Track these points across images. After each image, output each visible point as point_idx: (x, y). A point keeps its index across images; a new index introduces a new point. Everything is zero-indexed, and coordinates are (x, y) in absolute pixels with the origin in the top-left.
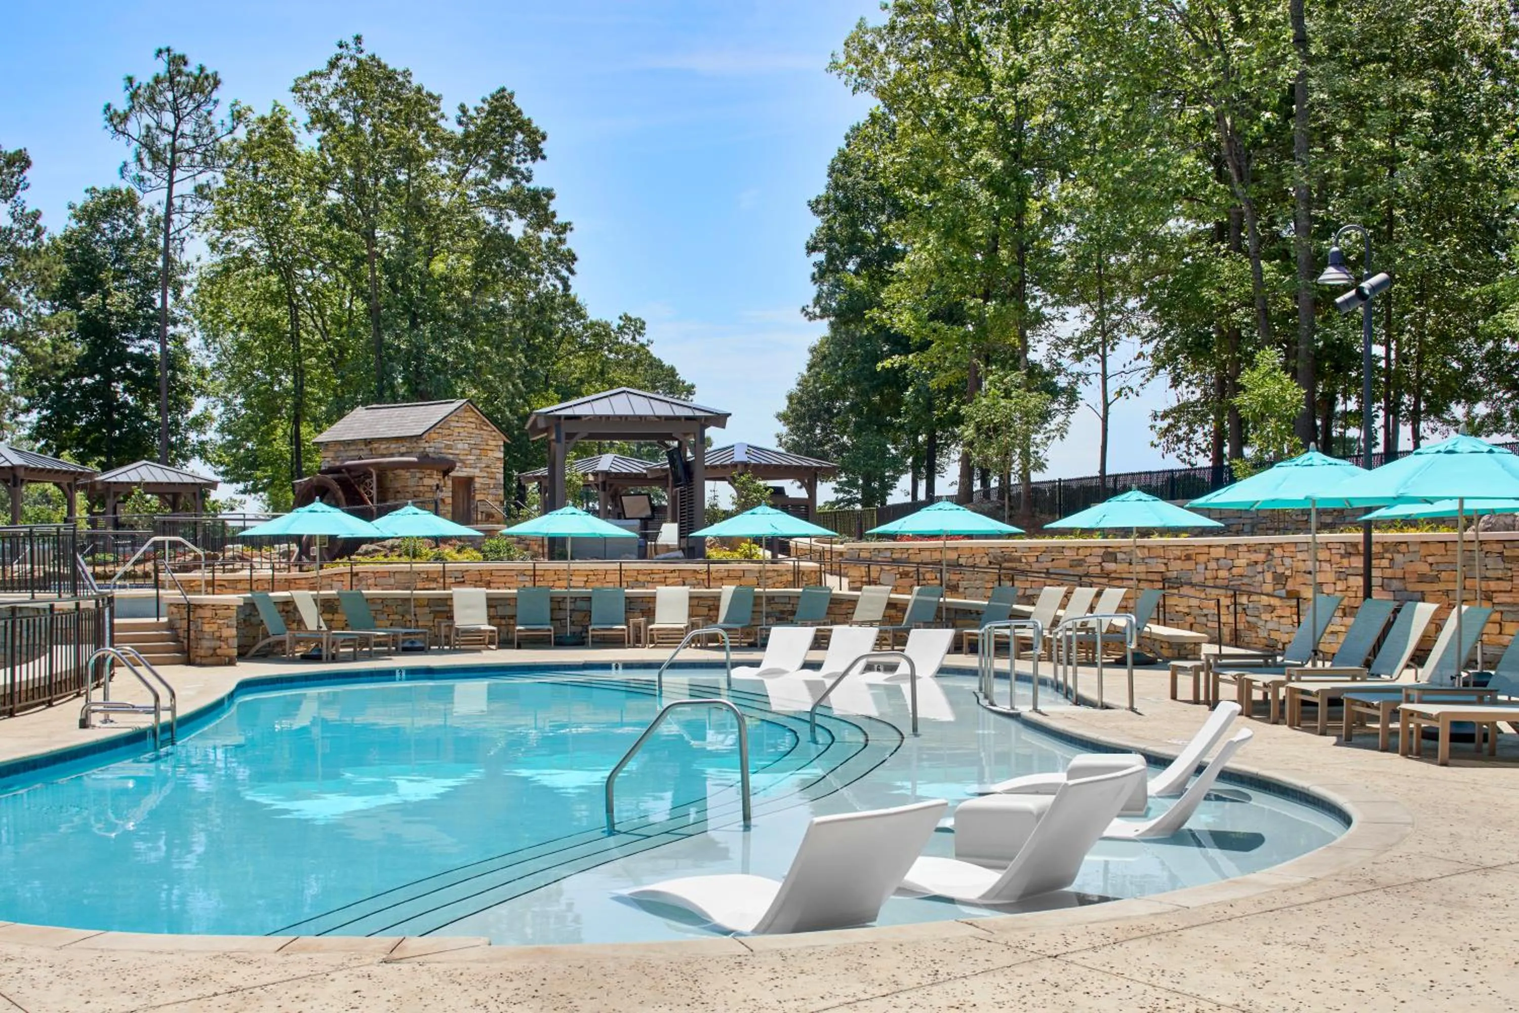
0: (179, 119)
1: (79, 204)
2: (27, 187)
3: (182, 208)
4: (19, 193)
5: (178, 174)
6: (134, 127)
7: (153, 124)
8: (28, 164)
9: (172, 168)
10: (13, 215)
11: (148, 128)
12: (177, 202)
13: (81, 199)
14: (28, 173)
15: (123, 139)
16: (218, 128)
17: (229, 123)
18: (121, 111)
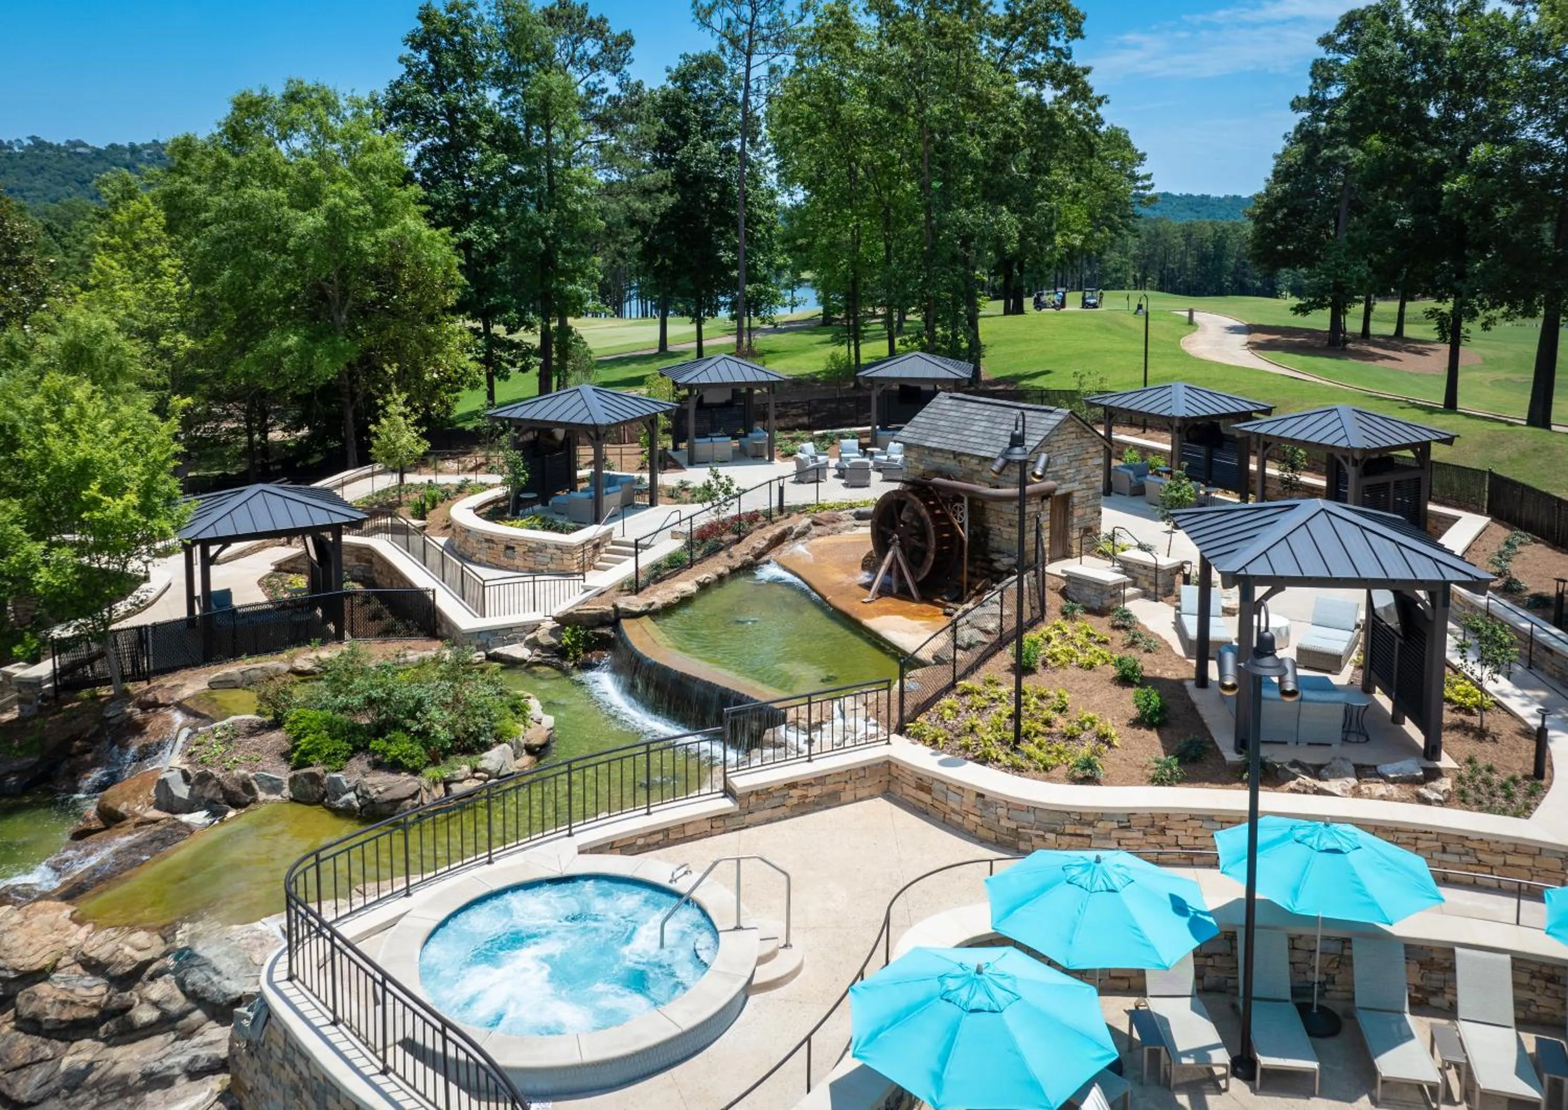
0: (755, 11)
1: (674, 67)
2: (631, 61)
3: (758, 90)
4: (626, 67)
5: (756, 59)
6: (717, 21)
7: (734, 17)
8: (632, 42)
9: (749, 55)
10: (620, 86)
11: (729, 21)
12: (753, 85)
13: (676, 63)
14: (632, 50)
15: (708, 31)
16: (789, 19)
17: (798, 13)
18: (706, 5)
